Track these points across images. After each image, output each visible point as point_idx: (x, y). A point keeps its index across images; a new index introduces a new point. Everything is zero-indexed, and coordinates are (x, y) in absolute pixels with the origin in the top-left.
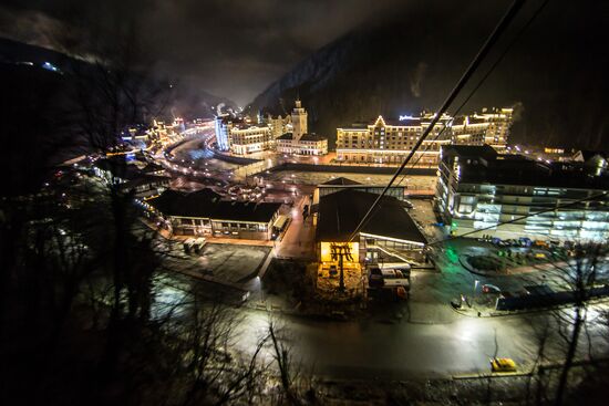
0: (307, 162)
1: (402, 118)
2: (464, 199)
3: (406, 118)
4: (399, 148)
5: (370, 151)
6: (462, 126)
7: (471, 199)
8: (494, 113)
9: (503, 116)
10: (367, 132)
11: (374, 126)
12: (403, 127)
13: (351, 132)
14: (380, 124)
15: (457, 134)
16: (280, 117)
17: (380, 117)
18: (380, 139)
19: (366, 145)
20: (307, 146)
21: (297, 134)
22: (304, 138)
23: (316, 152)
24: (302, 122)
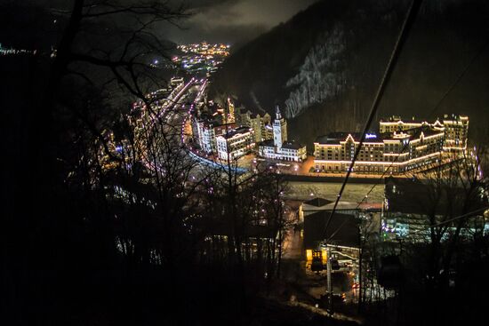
0: (290, 172)
1: (367, 136)
2: (388, 221)
3: (371, 136)
4: (367, 160)
5: (343, 162)
6: (419, 140)
9: (460, 123)
10: (339, 146)
11: (345, 143)
12: (369, 144)
13: (326, 146)
14: (350, 141)
15: (415, 147)
16: (258, 116)
17: (350, 135)
18: (350, 153)
19: (339, 157)
20: (288, 153)
21: (278, 142)
22: (285, 145)
23: (296, 159)
24: (282, 131)
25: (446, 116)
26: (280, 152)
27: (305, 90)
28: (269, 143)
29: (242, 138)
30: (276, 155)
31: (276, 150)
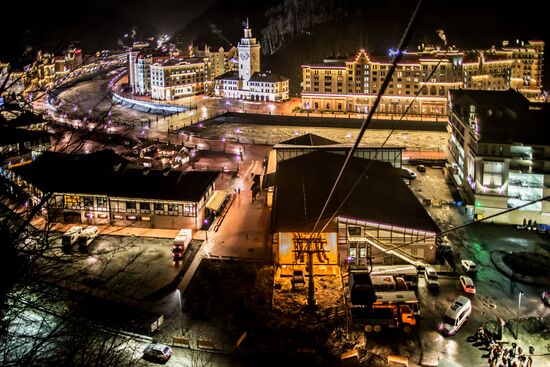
0: (260, 112)
1: (391, 53)
2: (488, 166)
4: (391, 94)
5: (351, 97)
6: (477, 64)
7: (499, 167)
8: (519, 46)
9: (531, 51)
10: (345, 72)
11: (353, 63)
13: (322, 71)
14: (363, 61)
15: (471, 74)
16: (222, 49)
17: (363, 51)
18: (363, 82)
19: (344, 88)
20: (259, 89)
21: (245, 72)
22: (255, 77)
23: (272, 97)
24: (253, 56)
25: (505, 43)
26: (248, 88)
27: (290, 15)
28: (232, 75)
29: (191, 70)
30: (241, 93)
31: (241, 85)
